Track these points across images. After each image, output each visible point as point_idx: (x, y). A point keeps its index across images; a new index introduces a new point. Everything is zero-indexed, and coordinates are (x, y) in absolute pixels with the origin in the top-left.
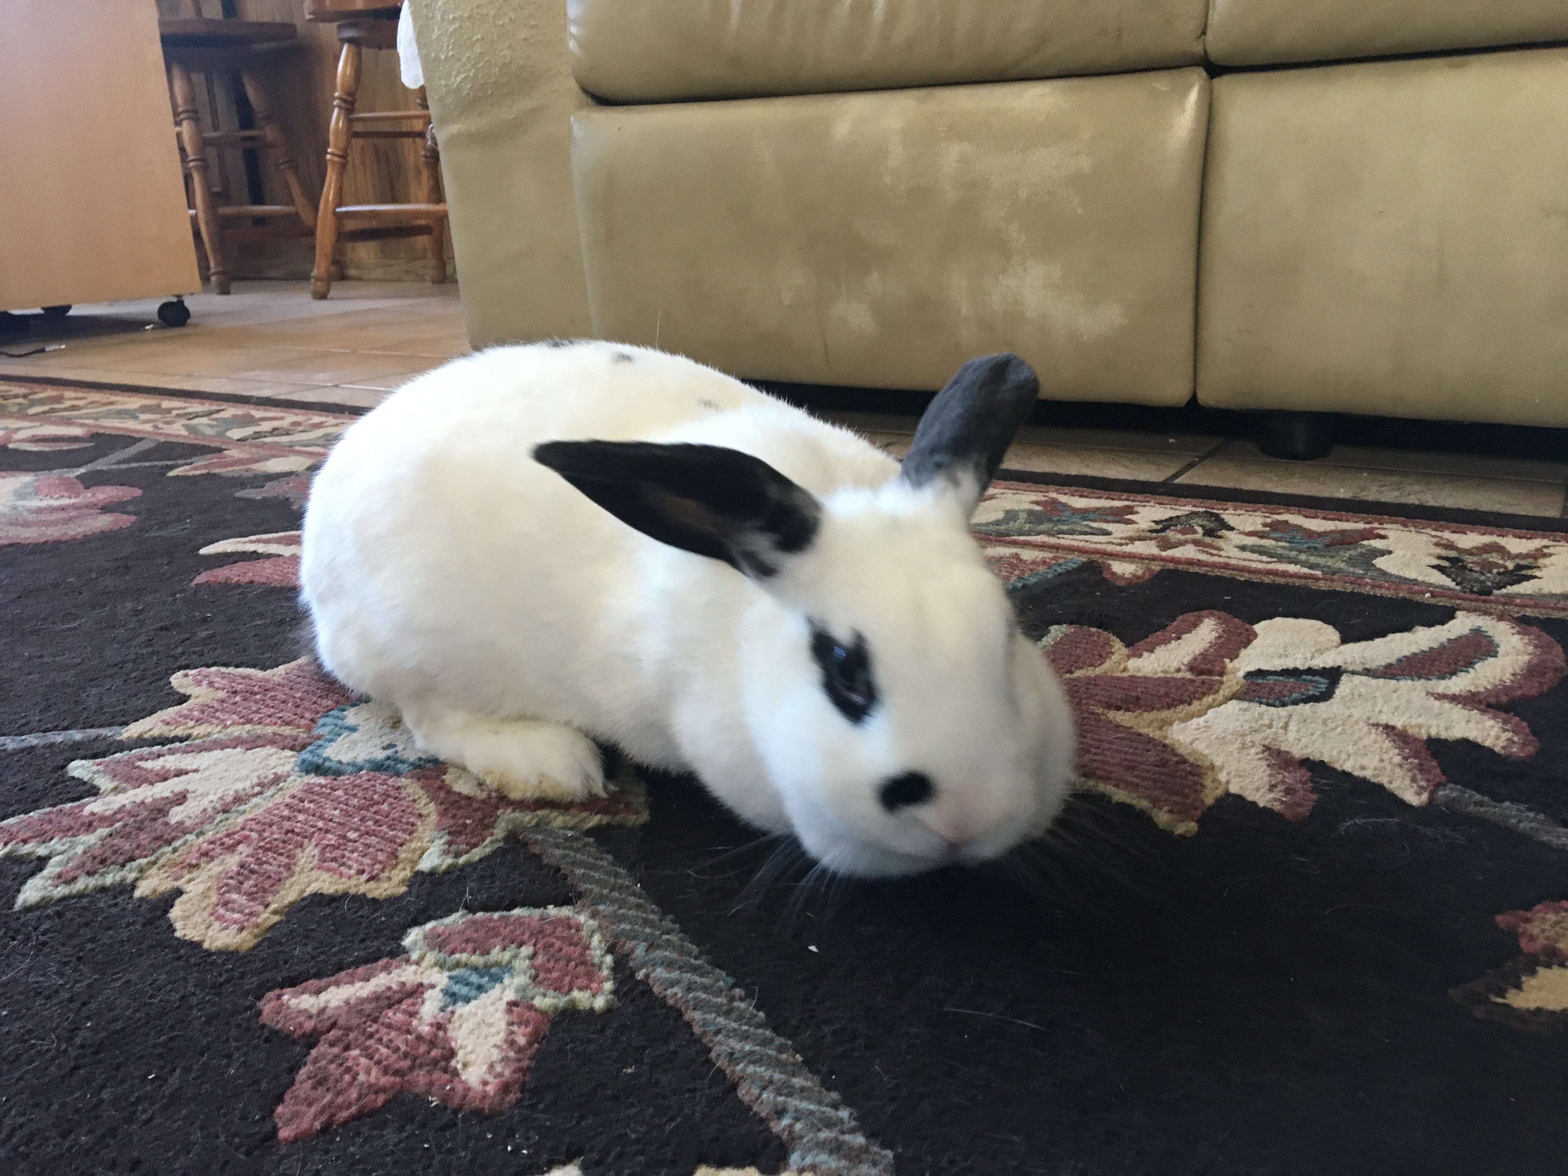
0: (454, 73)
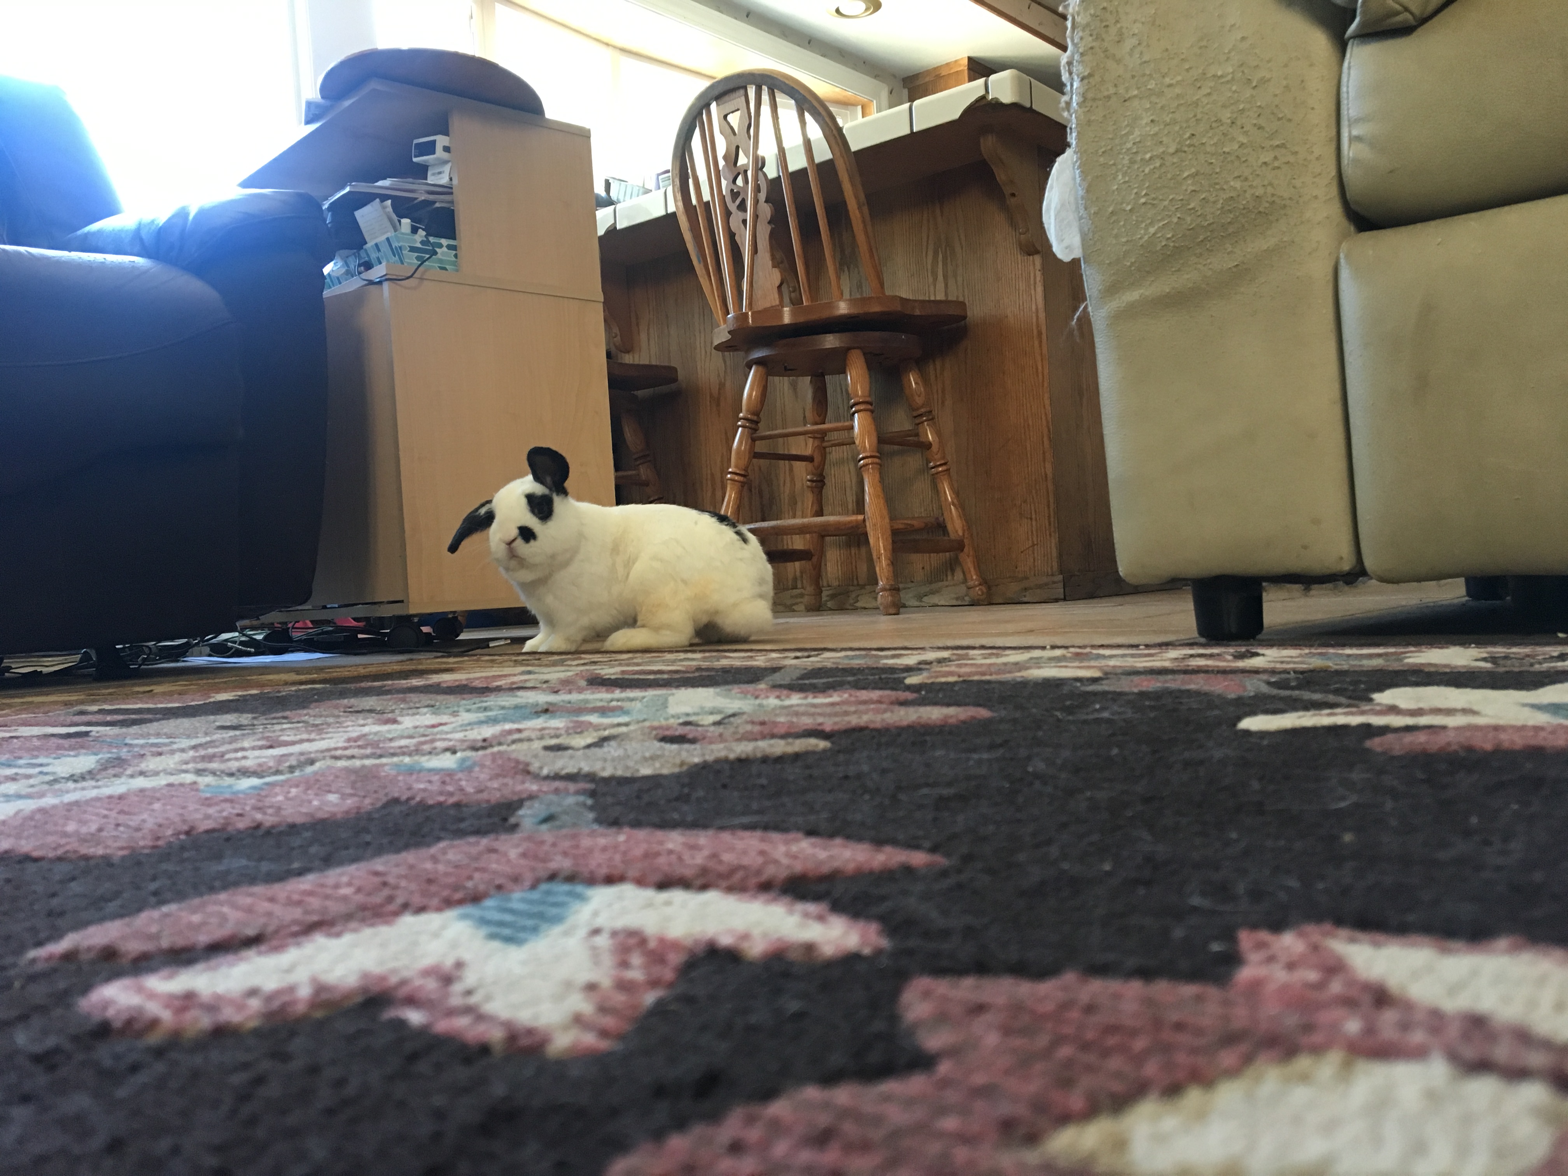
0: (1144, 225)
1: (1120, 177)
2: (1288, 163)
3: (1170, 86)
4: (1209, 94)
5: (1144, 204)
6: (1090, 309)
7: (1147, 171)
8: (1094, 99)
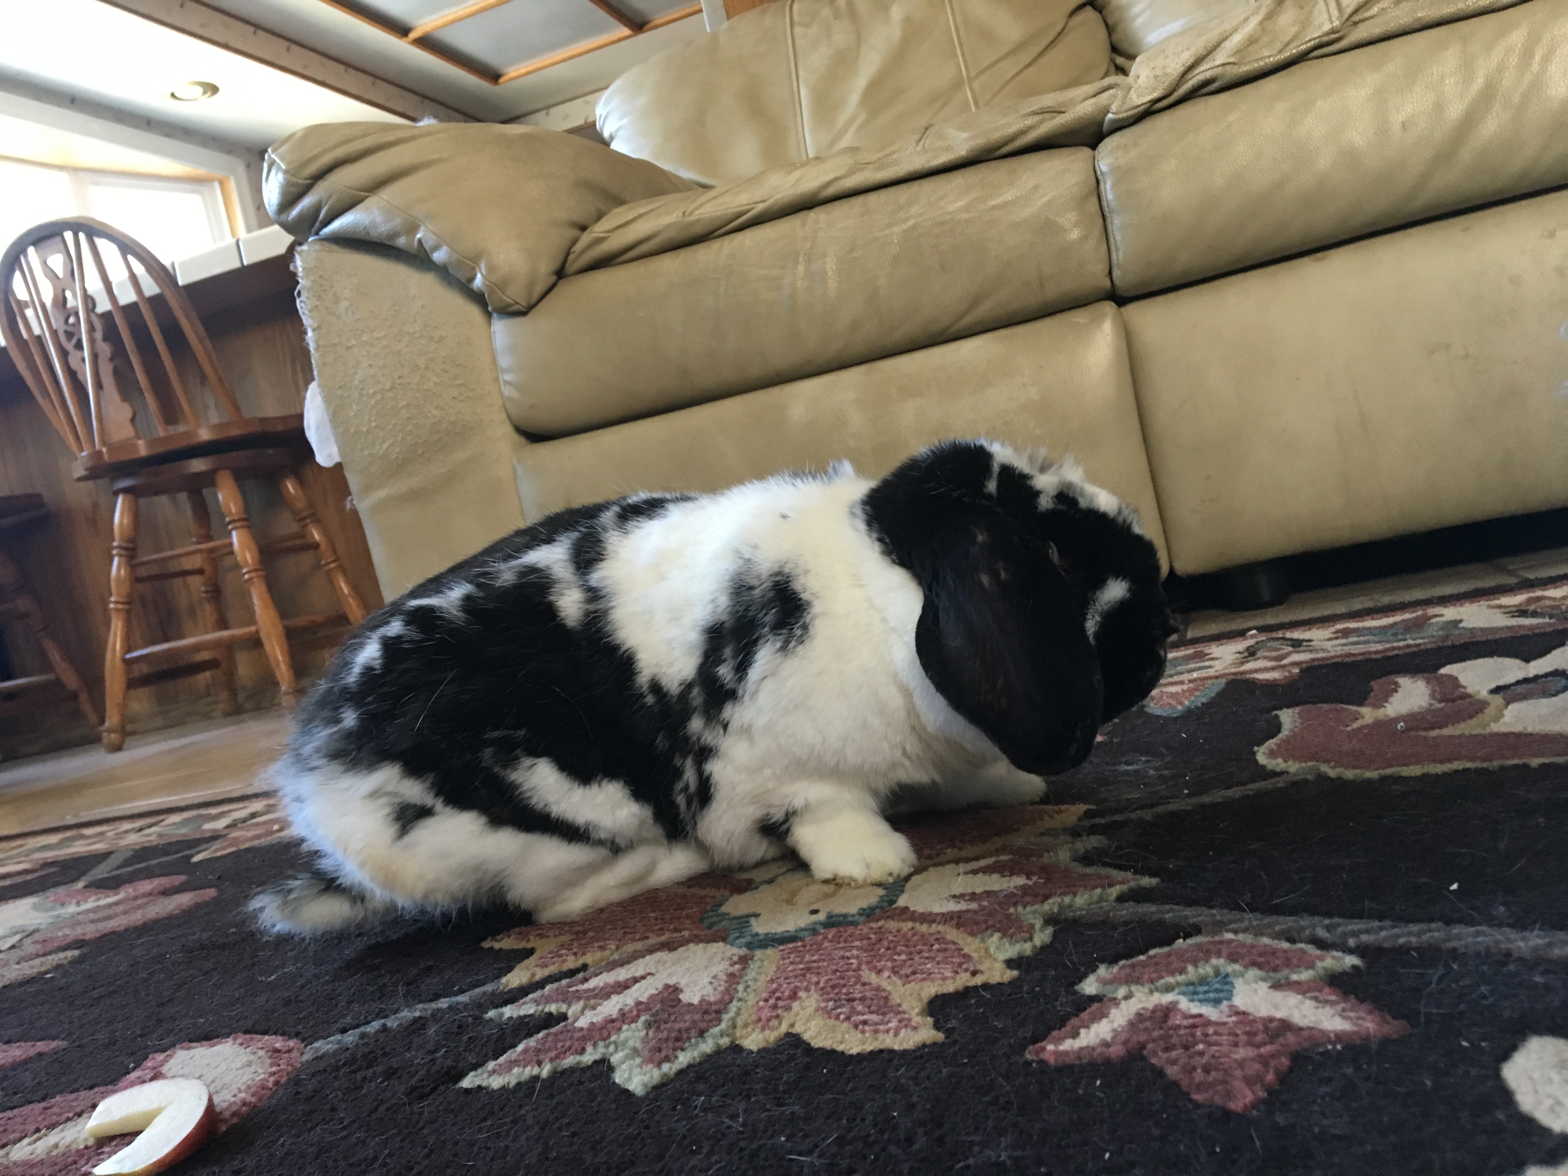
0: (378, 443)
1: (354, 406)
2: (469, 397)
3: (378, 339)
4: (407, 346)
5: (375, 427)
6: (355, 502)
7: (373, 402)
8: (325, 346)
